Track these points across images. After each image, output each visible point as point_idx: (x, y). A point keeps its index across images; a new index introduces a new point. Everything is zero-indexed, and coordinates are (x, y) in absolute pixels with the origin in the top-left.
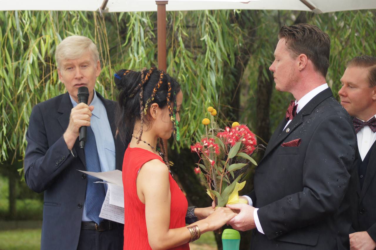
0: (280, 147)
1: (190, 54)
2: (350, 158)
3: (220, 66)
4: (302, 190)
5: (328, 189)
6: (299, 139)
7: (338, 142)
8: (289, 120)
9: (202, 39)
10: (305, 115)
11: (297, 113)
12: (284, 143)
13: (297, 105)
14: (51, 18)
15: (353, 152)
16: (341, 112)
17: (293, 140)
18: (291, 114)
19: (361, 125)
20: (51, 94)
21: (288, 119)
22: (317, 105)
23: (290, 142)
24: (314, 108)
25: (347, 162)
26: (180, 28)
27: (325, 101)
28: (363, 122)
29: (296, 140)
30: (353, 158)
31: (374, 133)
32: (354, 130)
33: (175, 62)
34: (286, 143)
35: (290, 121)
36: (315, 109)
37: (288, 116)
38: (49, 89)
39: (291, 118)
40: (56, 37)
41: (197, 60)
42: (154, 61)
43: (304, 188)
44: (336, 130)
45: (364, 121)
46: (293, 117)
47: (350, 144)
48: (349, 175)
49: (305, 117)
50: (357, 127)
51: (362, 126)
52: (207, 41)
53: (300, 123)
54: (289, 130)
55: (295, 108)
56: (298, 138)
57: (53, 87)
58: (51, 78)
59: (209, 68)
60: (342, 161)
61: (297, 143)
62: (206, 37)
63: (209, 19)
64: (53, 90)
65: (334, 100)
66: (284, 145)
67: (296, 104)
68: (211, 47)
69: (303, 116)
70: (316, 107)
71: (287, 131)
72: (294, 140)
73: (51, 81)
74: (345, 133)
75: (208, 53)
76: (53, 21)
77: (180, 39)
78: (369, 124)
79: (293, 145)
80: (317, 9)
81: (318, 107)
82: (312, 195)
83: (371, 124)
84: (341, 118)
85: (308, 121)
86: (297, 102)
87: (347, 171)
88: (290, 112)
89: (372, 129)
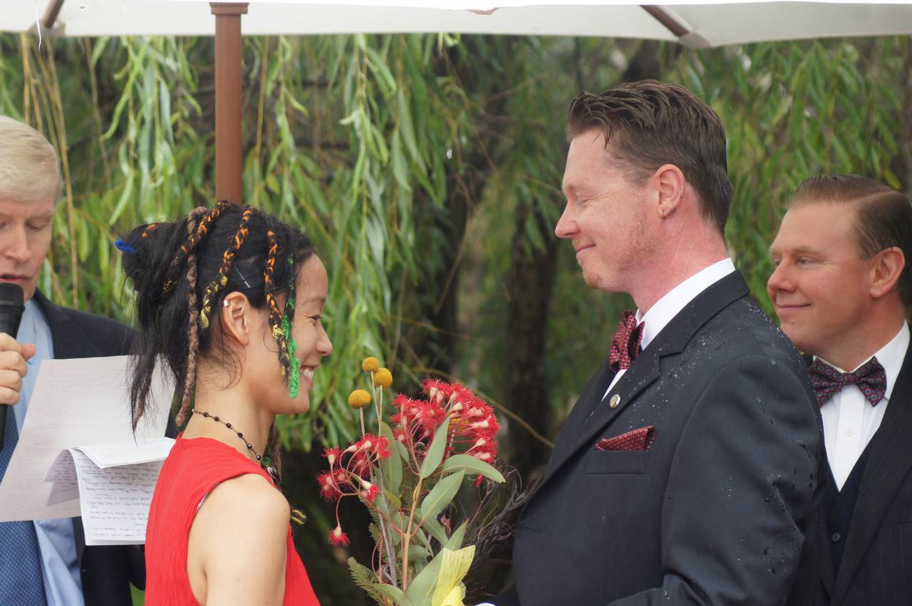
0: (591, 451)
1: (311, 166)
2: (804, 485)
3: (405, 202)
4: (659, 584)
5: (735, 578)
6: (650, 427)
7: (765, 435)
8: (617, 371)
9: (345, 122)
10: (665, 353)
11: (644, 348)
12: (604, 440)
13: (642, 324)
15: (811, 464)
16: (774, 345)
17: (632, 430)
18: (625, 353)
19: (835, 383)
21: (616, 367)
22: (701, 324)
23: (621, 437)
24: (692, 333)
25: (794, 498)
26: (283, 89)
27: (726, 311)
28: (840, 374)
29: (641, 430)
30: (811, 485)
31: (874, 406)
32: (813, 398)
33: (267, 189)
34: (610, 439)
35: (621, 373)
36: (695, 338)
37: (615, 357)
39: (626, 364)
41: (334, 185)
42: (203, 185)
43: (666, 577)
44: (758, 401)
45: (842, 371)
46: (629, 361)
47: (801, 442)
48: (801, 535)
49: (666, 361)
50: (820, 388)
51: (838, 386)
52: (362, 127)
53: (653, 378)
54: (619, 399)
55: (637, 332)
56: (646, 426)
59: (365, 208)
60: (778, 494)
61: (642, 439)
62: (357, 117)
63: (366, 60)
65: (752, 308)
66: (604, 445)
67: (638, 323)
68: (372, 147)
70: (698, 330)
71: (612, 404)
72: (636, 431)
74: (786, 409)
75: (362, 165)
77: (282, 121)
78: (860, 379)
79: (631, 446)
80: (695, 36)
81: (705, 330)
82: (691, 599)
83: (864, 379)
84: (773, 362)
85: (675, 371)
86: (643, 314)
87: (793, 522)
88: (620, 346)
89: (866, 396)
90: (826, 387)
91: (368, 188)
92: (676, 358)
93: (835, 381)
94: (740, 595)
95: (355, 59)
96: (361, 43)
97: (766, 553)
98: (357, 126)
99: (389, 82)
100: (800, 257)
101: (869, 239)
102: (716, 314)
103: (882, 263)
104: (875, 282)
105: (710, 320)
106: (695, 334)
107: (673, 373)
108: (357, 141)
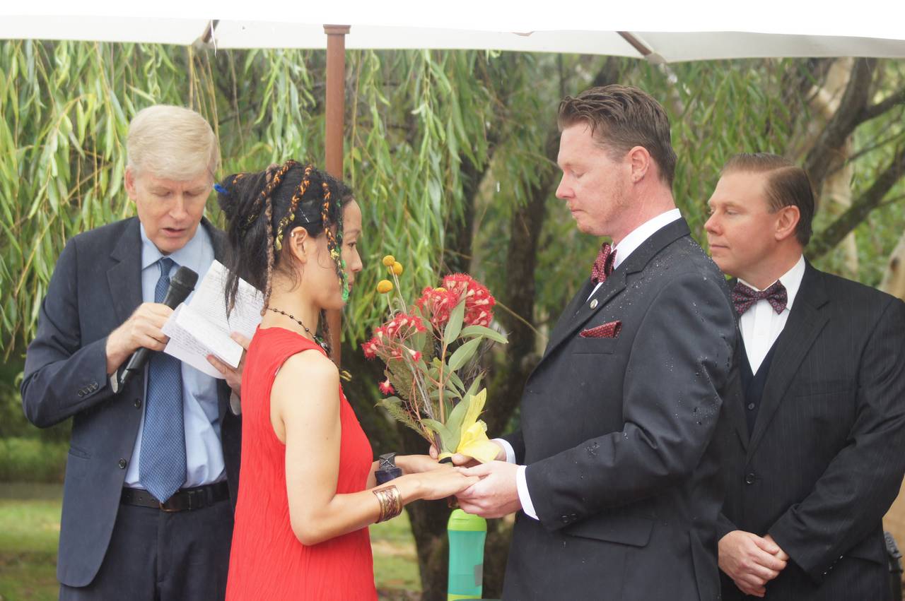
0: (577, 338)
2: (724, 364)
4: (621, 430)
5: (675, 428)
6: (618, 321)
7: (697, 328)
8: (597, 284)
9: (415, 112)
10: (630, 272)
11: (615, 268)
12: (585, 330)
13: (616, 251)
14: (99, 58)
15: (729, 351)
17: (605, 323)
18: (602, 271)
19: (752, 299)
20: (95, 219)
21: (596, 281)
22: (656, 252)
23: (597, 328)
24: (649, 258)
26: (374, 88)
27: (675, 244)
28: (755, 292)
29: (611, 324)
30: (728, 365)
31: (779, 314)
34: (590, 330)
35: (600, 284)
36: (652, 261)
37: (595, 275)
38: (91, 207)
39: (602, 279)
40: (108, 98)
43: (626, 425)
45: (757, 290)
46: (605, 277)
47: (723, 335)
48: (720, 399)
49: (630, 277)
51: (754, 300)
52: (427, 116)
53: (621, 289)
54: (597, 302)
55: (611, 258)
56: (613, 320)
57: (100, 203)
58: (96, 185)
59: (428, 172)
60: (705, 370)
61: (612, 329)
62: (423, 109)
63: (430, 70)
64: (98, 210)
65: (692, 243)
66: (586, 334)
67: (612, 251)
68: (434, 129)
69: (628, 274)
70: (654, 256)
71: (592, 306)
72: (608, 325)
73: (96, 191)
74: (713, 311)
75: (426, 141)
76: (104, 65)
78: (769, 295)
79: (604, 335)
80: (656, 55)
81: (659, 256)
82: (642, 439)
83: (771, 296)
84: (705, 279)
85: (636, 284)
86: (615, 245)
87: (715, 391)
88: (599, 266)
89: (773, 307)
90: (744, 302)
91: (430, 158)
92: (638, 274)
93: (752, 297)
94: (677, 439)
95: (422, 69)
96: (427, 57)
97: (695, 411)
98: (423, 115)
99: (447, 86)
100: (726, 209)
101: (775, 199)
102: (668, 246)
103: (785, 216)
104: (778, 229)
105: (662, 249)
106: (651, 259)
107: (635, 286)
108: (423, 125)
